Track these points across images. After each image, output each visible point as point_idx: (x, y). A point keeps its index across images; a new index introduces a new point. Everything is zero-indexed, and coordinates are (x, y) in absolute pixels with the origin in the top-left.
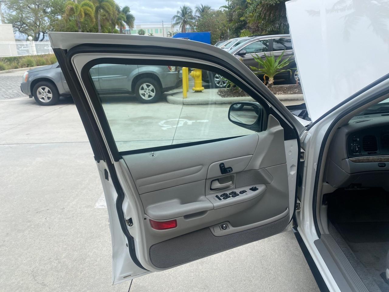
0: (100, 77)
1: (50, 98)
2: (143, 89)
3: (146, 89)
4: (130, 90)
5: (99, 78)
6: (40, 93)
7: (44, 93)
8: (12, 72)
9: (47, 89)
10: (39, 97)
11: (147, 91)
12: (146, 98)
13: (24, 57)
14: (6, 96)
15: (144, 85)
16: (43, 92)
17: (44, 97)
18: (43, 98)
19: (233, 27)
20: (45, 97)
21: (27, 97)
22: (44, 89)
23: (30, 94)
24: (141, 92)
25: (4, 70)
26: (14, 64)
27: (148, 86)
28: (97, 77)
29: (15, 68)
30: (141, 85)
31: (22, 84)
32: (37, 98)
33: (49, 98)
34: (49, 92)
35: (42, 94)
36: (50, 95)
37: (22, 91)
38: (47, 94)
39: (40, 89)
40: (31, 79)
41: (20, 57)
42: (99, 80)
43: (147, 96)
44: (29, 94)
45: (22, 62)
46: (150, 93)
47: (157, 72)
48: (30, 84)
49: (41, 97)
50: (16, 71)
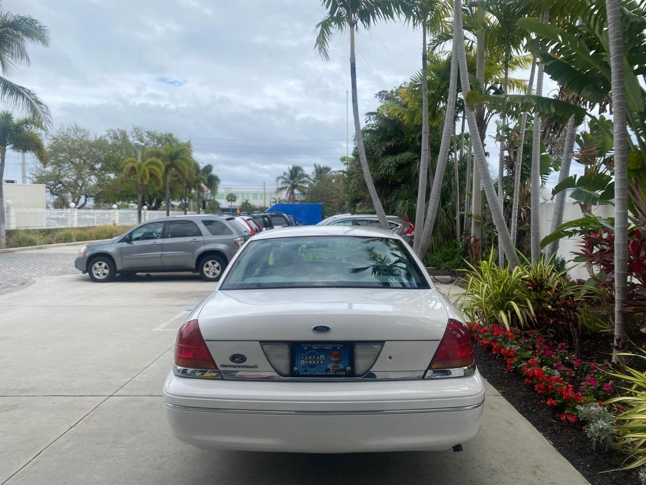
0: (163, 253)
1: (106, 274)
2: (207, 266)
3: (211, 267)
4: (194, 266)
5: (161, 254)
6: (96, 269)
7: (101, 269)
8: (45, 248)
9: (104, 264)
10: (94, 272)
11: (212, 269)
12: (210, 276)
13: (61, 230)
14: (51, 274)
15: (210, 263)
16: (99, 268)
17: (99, 273)
18: (98, 275)
19: (349, 198)
20: (101, 273)
21: (80, 274)
22: (100, 264)
23: (85, 269)
24: (205, 269)
25: (35, 245)
26: (48, 238)
27: (213, 263)
28: (160, 253)
29: (49, 244)
30: (206, 262)
31: (77, 259)
32: (91, 275)
33: (104, 274)
34: (106, 268)
35: (98, 269)
36: (107, 271)
37: (76, 267)
38: (105, 270)
39: (97, 265)
40: (88, 255)
41: (56, 230)
42: (161, 257)
43: (211, 274)
44: (83, 270)
45: (58, 236)
46: (214, 270)
47: (224, 249)
48: (86, 259)
49: (96, 273)
50: (51, 247)
